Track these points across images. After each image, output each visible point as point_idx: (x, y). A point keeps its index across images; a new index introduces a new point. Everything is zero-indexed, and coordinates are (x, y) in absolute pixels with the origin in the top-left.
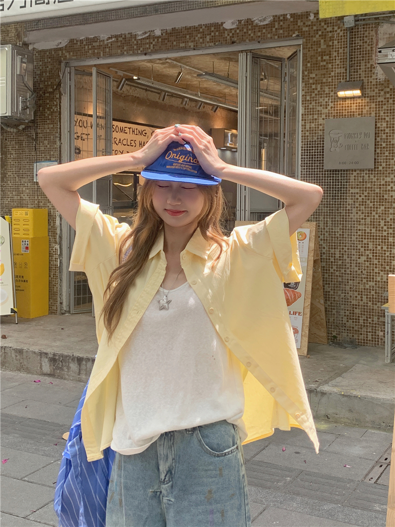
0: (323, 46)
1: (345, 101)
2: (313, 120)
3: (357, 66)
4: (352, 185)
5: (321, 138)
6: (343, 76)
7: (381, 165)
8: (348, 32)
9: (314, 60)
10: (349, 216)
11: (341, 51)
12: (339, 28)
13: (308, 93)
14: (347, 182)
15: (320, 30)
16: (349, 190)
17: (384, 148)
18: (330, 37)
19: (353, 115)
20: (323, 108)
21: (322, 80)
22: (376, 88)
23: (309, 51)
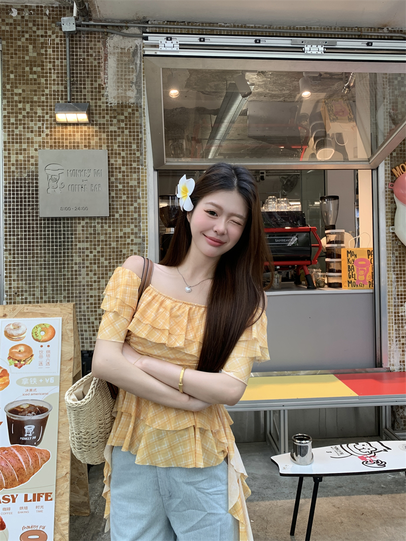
0: (32, 54)
1: (66, 128)
2: (21, 150)
3: (81, 84)
4: (79, 238)
5: (32, 175)
6: (62, 95)
7: (117, 212)
8: (67, 39)
9: (20, 70)
10: (76, 278)
11: (58, 62)
12: (53, 33)
13: (12, 113)
14: (72, 234)
15: (27, 32)
16: (76, 245)
17: (120, 190)
18: (42, 43)
19: (78, 146)
20: (35, 135)
21: (32, 98)
22: (107, 114)
23: (12, 57)
